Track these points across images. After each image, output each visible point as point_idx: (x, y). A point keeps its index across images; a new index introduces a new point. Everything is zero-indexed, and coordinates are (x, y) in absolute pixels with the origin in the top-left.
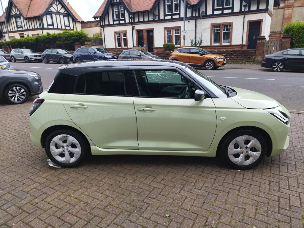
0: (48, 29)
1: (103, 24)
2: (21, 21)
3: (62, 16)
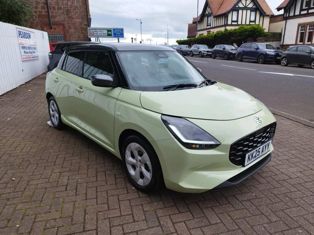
0: (231, 25)
1: (286, 15)
2: (211, 19)
3: (249, 12)
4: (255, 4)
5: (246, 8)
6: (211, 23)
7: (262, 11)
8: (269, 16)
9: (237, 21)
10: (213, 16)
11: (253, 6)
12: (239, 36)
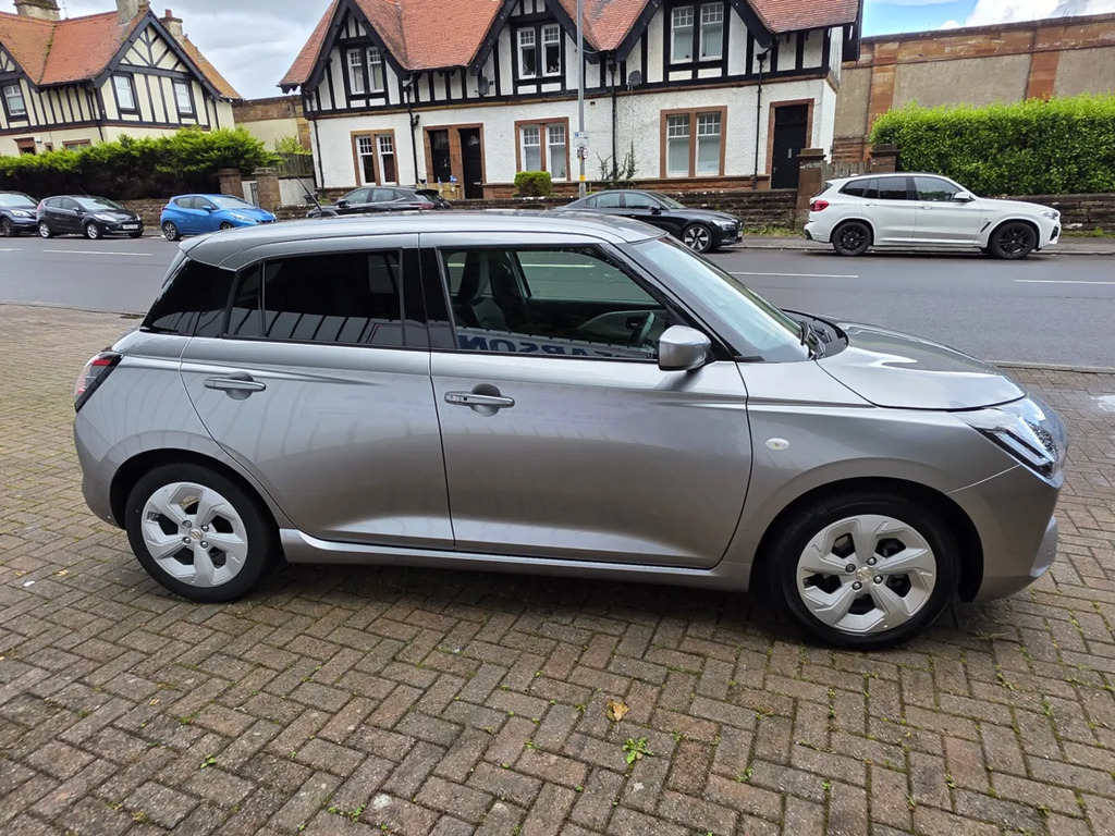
0: (120, 123)
1: (311, 107)
2: (22, 96)
3: (167, 82)
4: (180, 61)
5: (151, 70)
6: (25, 110)
7: (206, 84)
8: (227, 100)
9: (136, 111)
10: (30, 84)
11: (176, 65)
12: (186, 162)
